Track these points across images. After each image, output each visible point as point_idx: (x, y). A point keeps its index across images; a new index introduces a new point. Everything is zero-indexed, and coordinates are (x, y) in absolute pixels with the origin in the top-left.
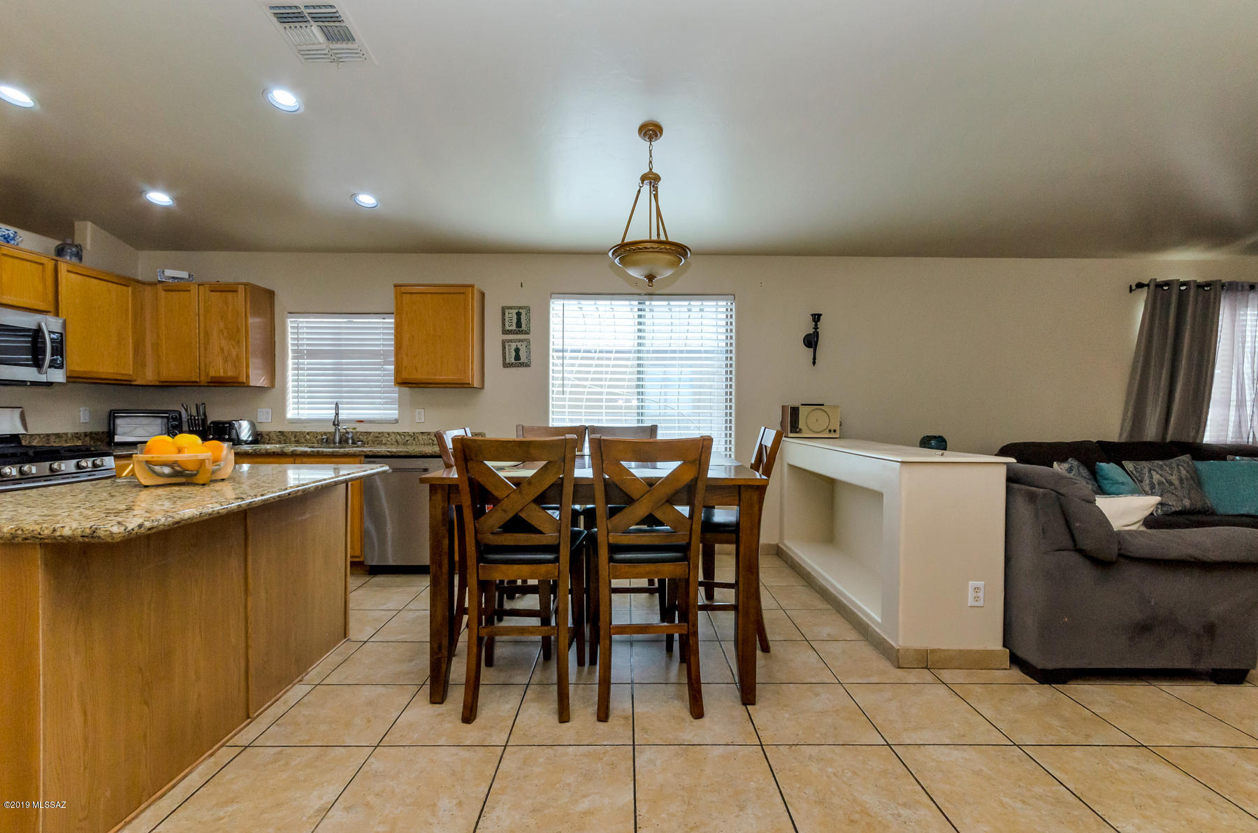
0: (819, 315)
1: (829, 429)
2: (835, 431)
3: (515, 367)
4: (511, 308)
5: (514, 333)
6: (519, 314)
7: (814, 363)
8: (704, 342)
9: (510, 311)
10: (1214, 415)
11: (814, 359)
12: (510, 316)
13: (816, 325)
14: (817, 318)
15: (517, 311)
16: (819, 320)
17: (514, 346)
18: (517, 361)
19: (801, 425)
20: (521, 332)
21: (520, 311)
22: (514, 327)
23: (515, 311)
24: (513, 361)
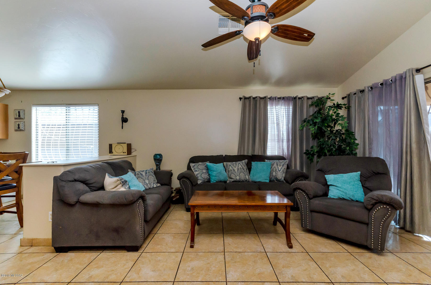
0: (124, 111)
1: (123, 152)
2: (125, 152)
3: (18, 131)
4: (16, 110)
5: (18, 119)
6: (19, 112)
7: (122, 128)
8: (89, 121)
9: (16, 111)
10: (269, 144)
11: (122, 126)
12: (16, 113)
13: (123, 114)
14: (123, 112)
15: (18, 111)
16: (124, 113)
17: (17, 123)
18: (19, 129)
19: (113, 150)
20: (21, 119)
21: (20, 111)
22: (18, 117)
23: (17, 111)
24: (17, 129)
